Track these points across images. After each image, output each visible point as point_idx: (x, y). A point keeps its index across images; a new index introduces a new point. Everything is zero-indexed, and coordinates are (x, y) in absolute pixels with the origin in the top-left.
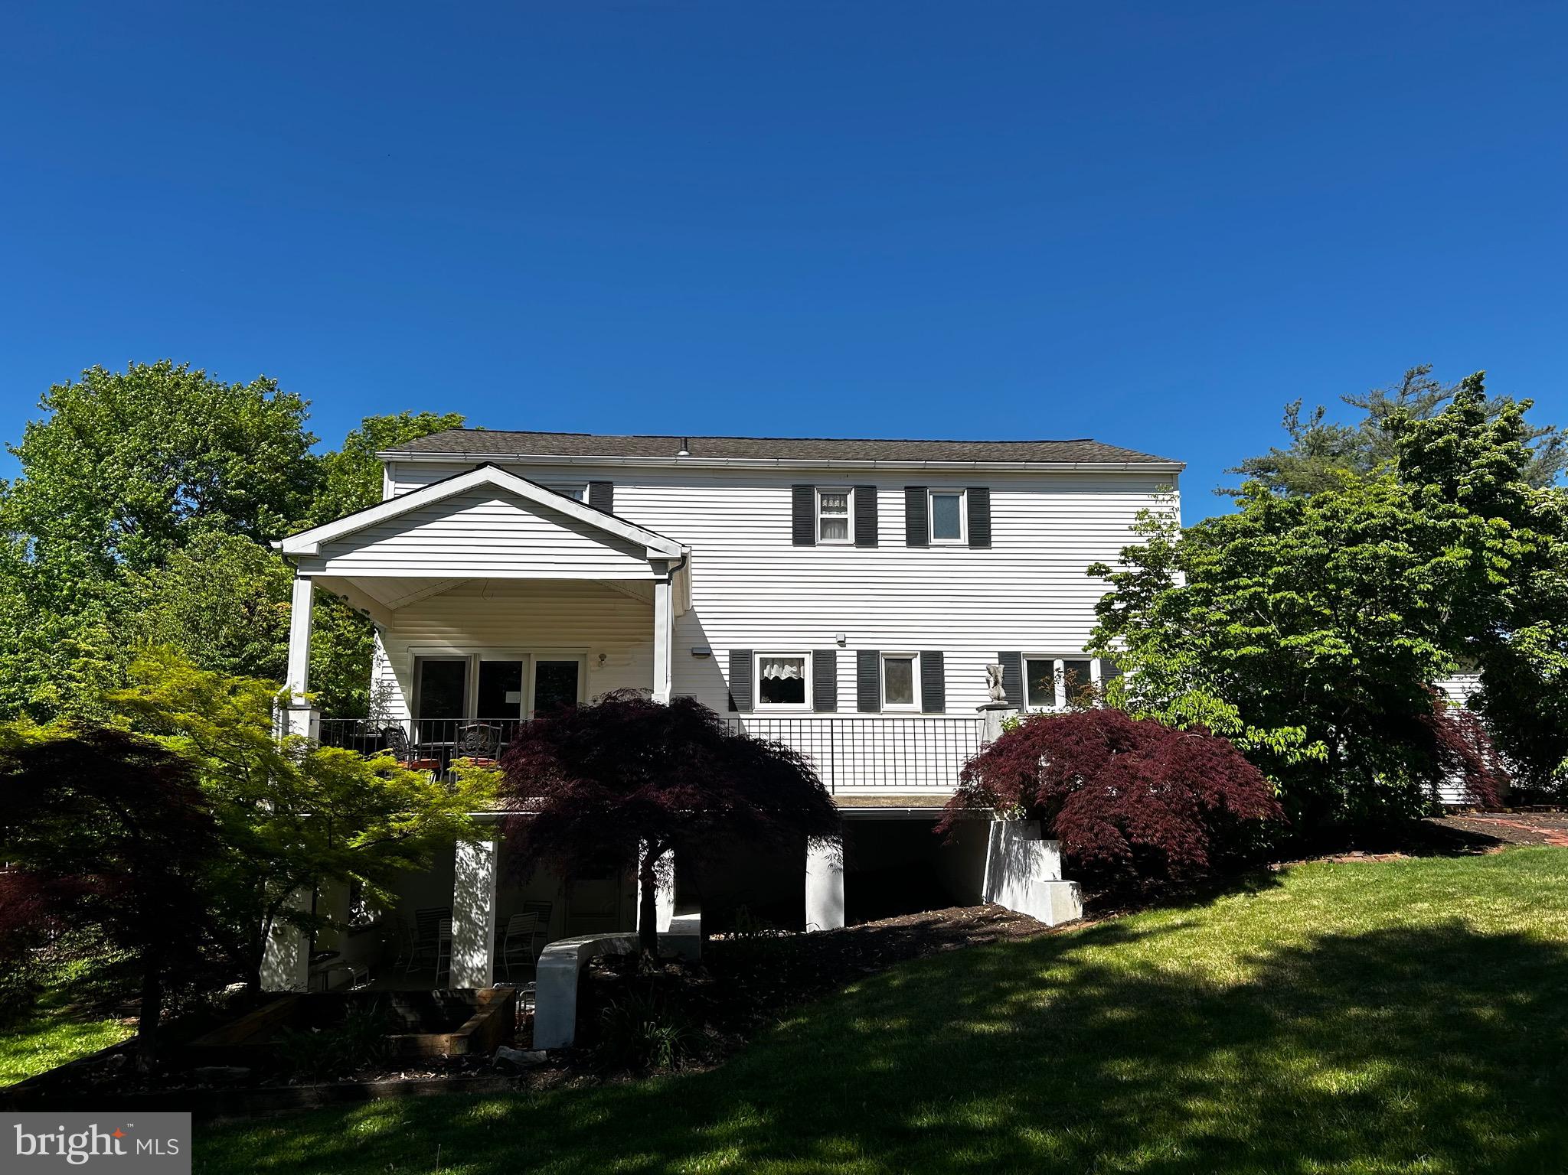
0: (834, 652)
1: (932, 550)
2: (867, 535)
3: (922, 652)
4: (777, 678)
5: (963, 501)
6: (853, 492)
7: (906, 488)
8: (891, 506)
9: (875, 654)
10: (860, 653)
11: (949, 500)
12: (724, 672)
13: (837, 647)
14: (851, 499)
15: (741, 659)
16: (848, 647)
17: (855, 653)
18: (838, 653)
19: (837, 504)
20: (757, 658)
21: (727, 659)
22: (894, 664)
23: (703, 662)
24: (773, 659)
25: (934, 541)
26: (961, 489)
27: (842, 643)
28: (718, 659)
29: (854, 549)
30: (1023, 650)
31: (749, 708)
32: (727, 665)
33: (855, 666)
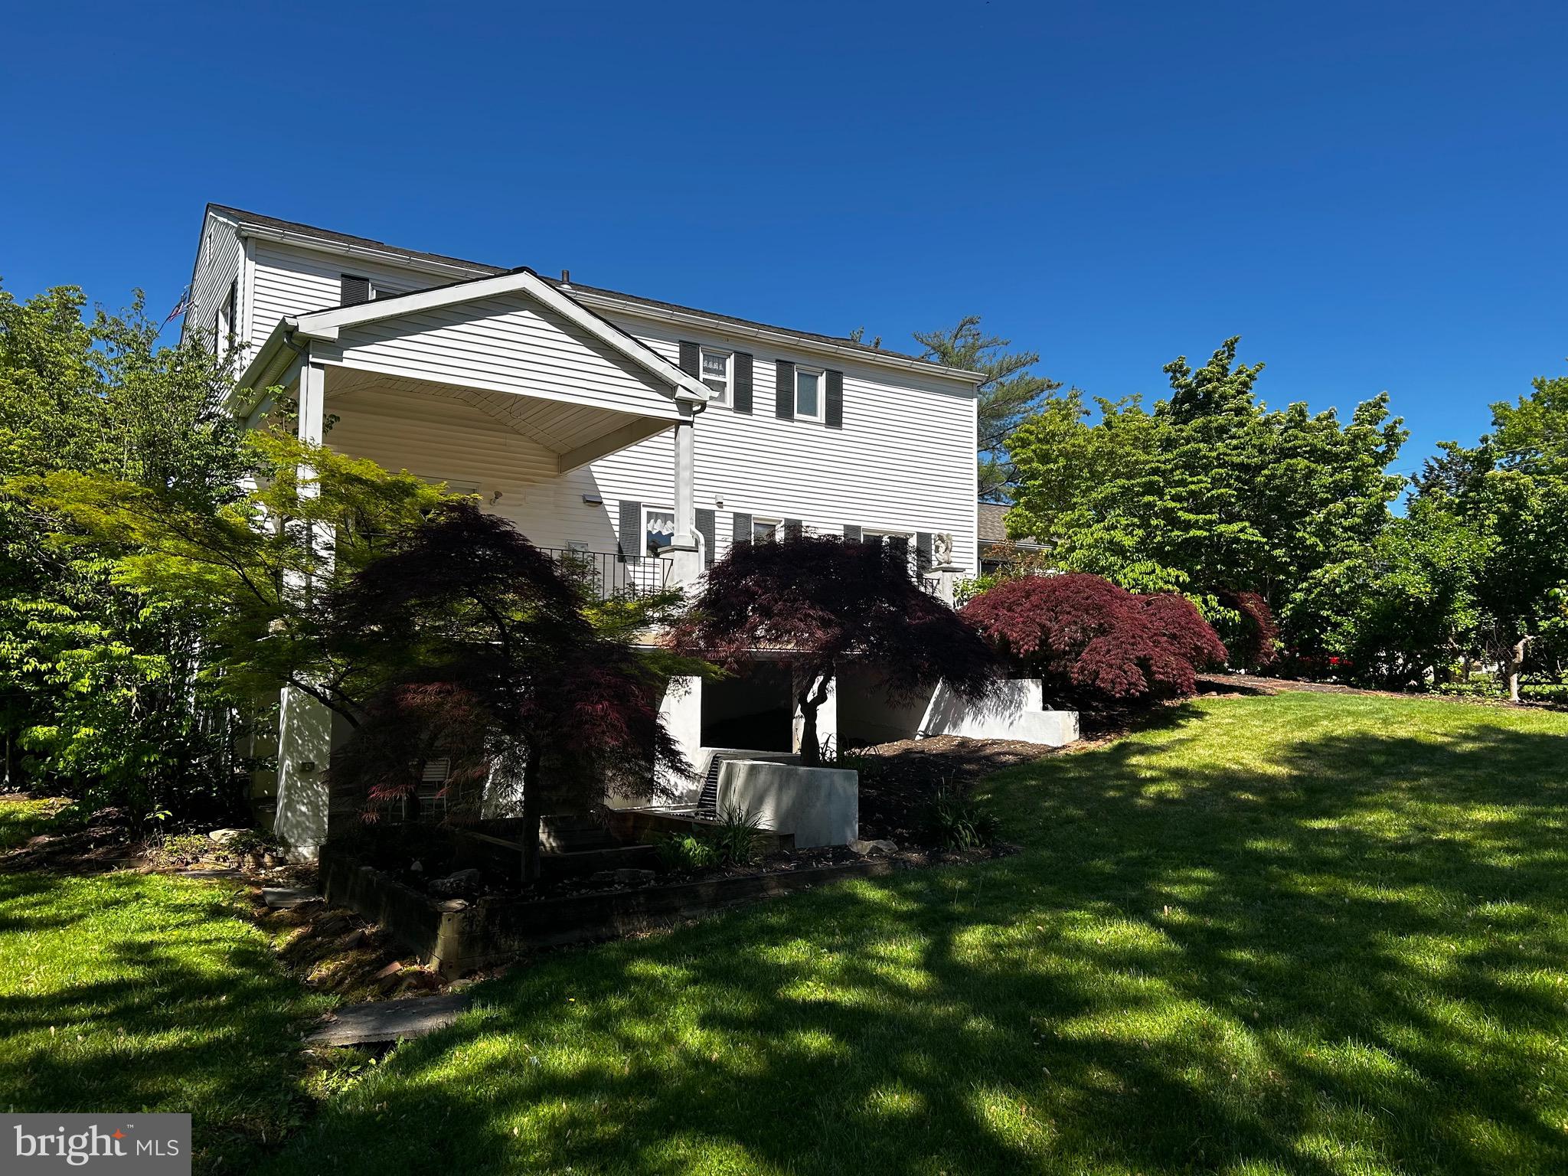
0: (713, 512)
1: (796, 424)
2: (744, 403)
3: (786, 519)
4: (660, 532)
5: (822, 382)
6: (732, 357)
7: (777, 361)
8: (765, 375)
9: (748, 517)
10: (736, 515)
11: (809, 379)
12: (613, 522)
13: (715, 508)
14: (730, 363)
15: (630, 511)
16: (725, 509)
17: (731, 515)
18: (717, 514)
19: (716, 366)
20: (644, 511)
21: (617, 509)
22: (760, 529)
23: (594, 511)
24: (657, 514)
25: (797, 416)
26: (821, 370)
27: (720, 504)
28: (608, 508)
29: (731, 413)
30: (863, 525)
31: (636, 560)
32: (617, 516)
33: (731, 527)
